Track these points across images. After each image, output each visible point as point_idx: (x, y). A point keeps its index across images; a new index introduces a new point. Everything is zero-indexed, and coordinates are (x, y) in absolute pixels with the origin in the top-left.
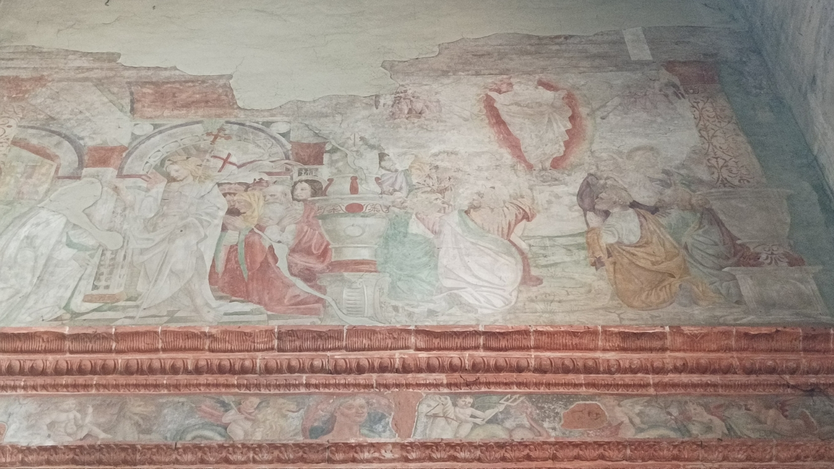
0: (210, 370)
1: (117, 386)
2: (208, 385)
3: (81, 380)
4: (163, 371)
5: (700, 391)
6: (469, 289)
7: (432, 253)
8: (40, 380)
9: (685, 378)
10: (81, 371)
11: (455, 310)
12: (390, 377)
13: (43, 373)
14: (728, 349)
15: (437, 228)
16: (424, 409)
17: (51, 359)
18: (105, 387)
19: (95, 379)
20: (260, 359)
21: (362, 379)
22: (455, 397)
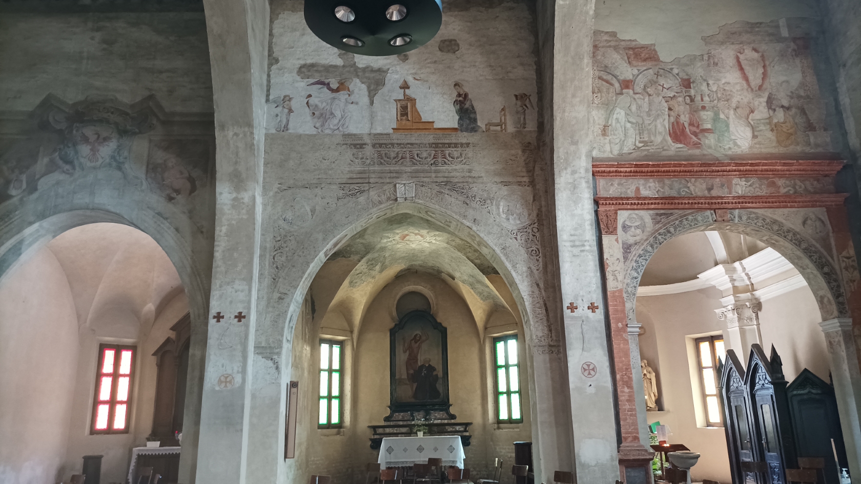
0: (683, 172)
1: (661, 176)
2: (682, 175)
3: (653, 174)
4: (672, 172)
5: (799, 176)
6: (739, 140)
7: (727, 126)
8: (643, 174)
9: (796, 172)
10: (653, 172)
11: (736, 147)
12: (725, 173)
13: (644, 172)
14: (809, 166)
15: (728, 116)
16: (734, 182)
17: (646, 169)
18: (658, 176)
19: (656, 174)
20: (695, 169)
21: (718, 174)
22: (740, 178)
